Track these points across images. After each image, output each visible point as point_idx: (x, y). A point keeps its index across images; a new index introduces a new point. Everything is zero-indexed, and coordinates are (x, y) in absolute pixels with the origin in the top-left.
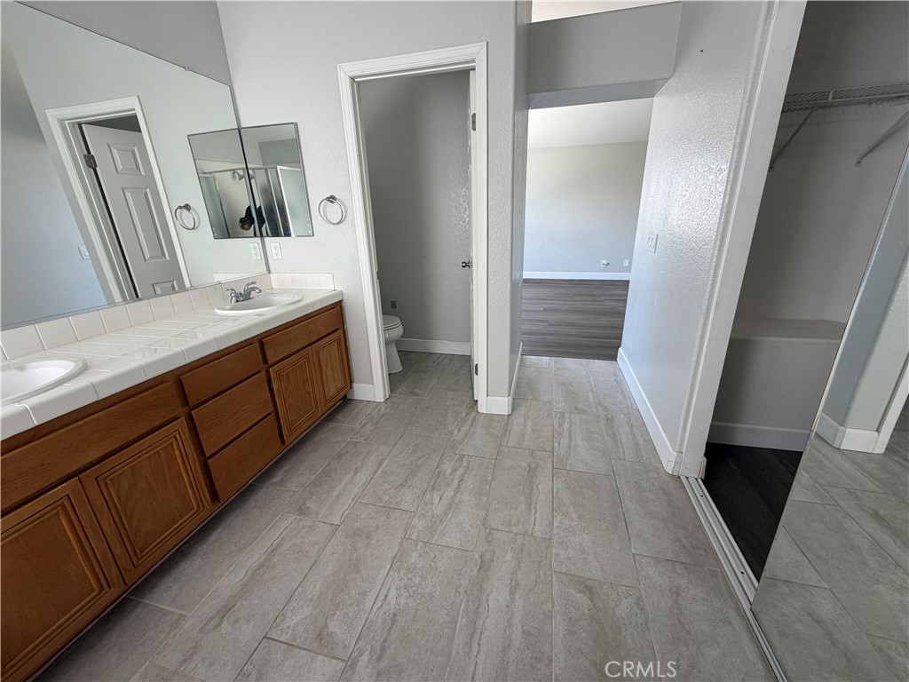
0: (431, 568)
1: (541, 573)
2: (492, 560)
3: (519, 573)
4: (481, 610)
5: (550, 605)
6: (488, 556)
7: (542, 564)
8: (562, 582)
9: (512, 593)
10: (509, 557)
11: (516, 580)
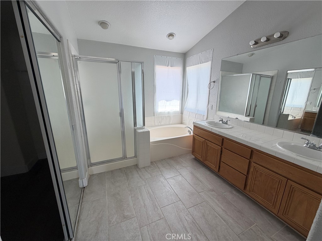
0: (167, 198)
1: (139, 214)
2: (154, 209)
3: (145, 210)
4: (150, 197)
5: (134, 207)
6: (156, 210)
7: (140, 217)
8: (133, 215)
9: (145, 204)
10: (150, 213)
11: (145, 208)
